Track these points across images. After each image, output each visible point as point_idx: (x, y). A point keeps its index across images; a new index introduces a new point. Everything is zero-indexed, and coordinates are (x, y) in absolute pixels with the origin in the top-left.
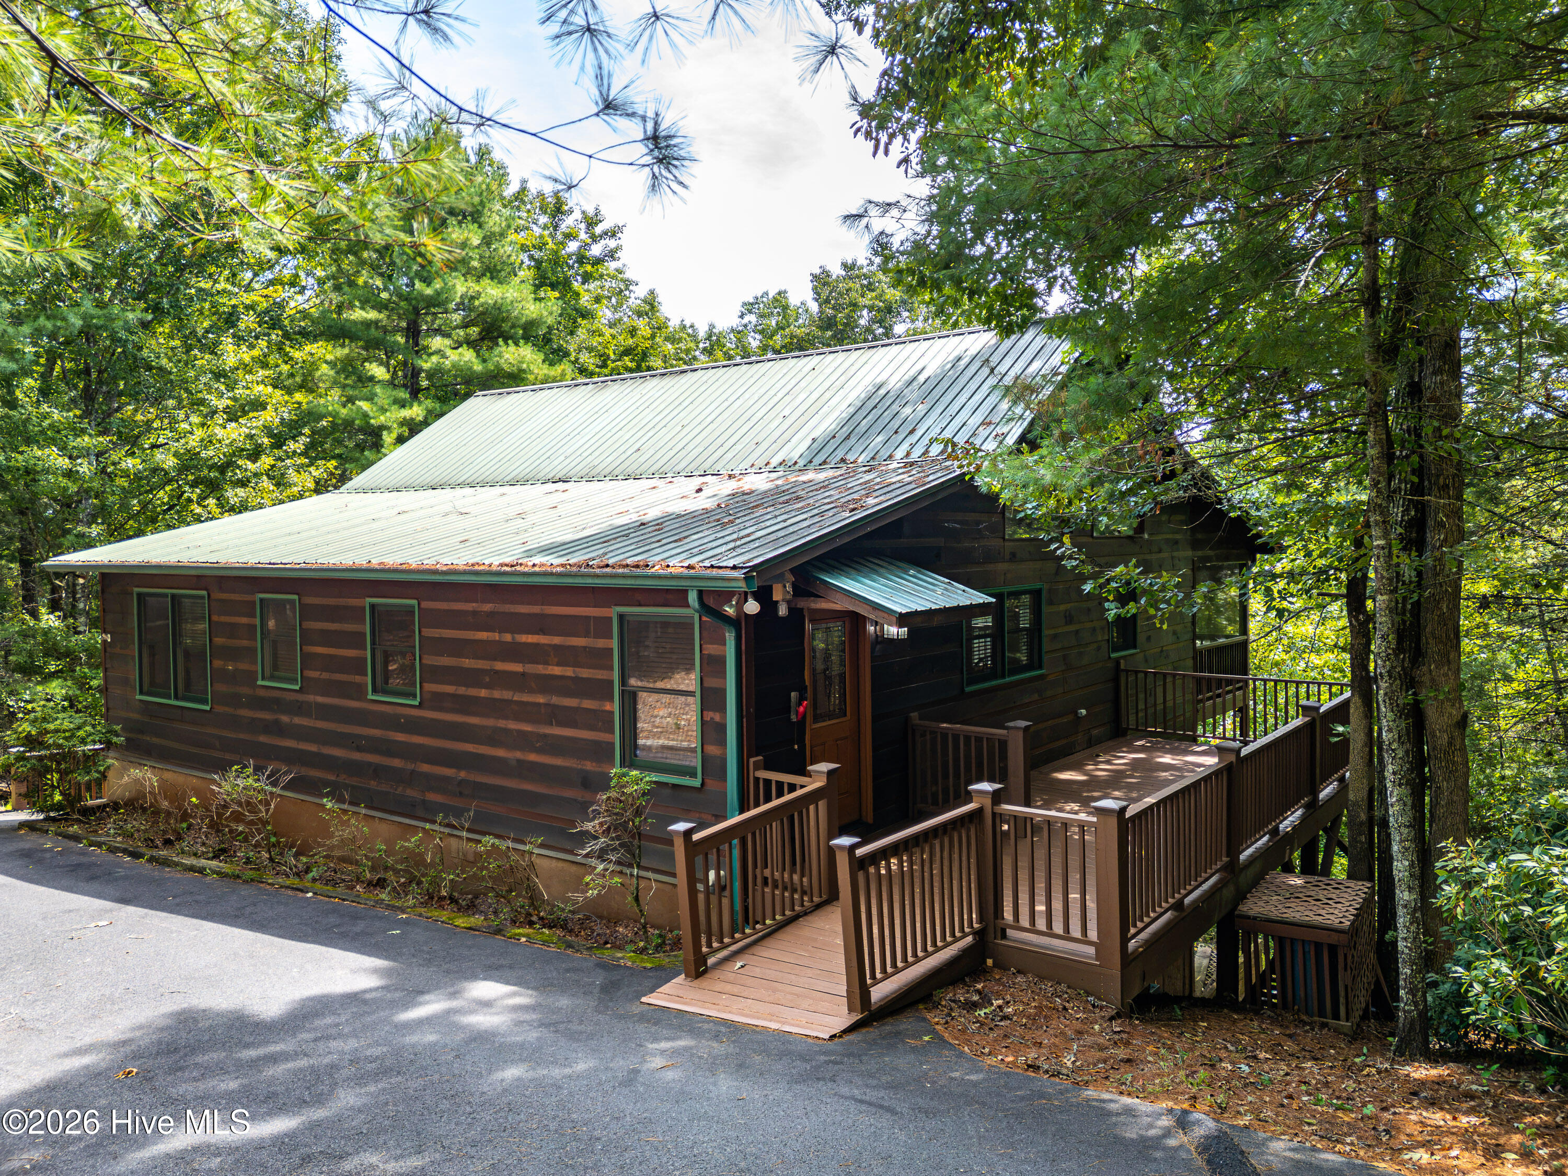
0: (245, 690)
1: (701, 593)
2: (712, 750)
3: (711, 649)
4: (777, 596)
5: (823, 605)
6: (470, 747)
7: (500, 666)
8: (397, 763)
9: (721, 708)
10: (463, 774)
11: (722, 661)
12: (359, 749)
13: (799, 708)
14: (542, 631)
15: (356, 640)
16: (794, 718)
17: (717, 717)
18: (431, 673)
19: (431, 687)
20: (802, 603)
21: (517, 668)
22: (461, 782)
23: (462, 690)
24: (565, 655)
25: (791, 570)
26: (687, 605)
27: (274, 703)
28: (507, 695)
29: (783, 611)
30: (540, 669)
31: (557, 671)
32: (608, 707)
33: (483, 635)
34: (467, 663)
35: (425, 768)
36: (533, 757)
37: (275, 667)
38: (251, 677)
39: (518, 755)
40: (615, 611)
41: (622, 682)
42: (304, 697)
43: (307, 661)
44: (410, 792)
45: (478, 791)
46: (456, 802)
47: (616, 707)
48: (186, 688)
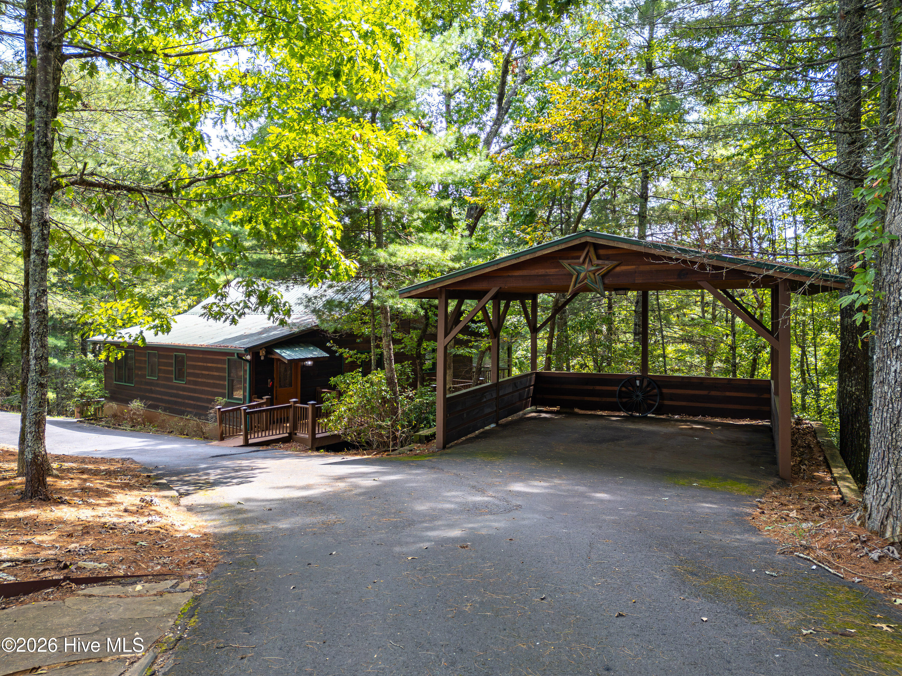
0: (144, 380)
1: (238, 354)
2: (245, 394)
3: (245, 368)
4: (261, 354)
5: (272, 357)
6: (196, 395)
7: (203, 372)
8: (180, 400)
10: (195, 403)
11: (246, 371)
12: (171, 396)
14: (213, 363)
15: (170, 365)
17: (246, 385)
18: (189, 374)
19: (188, 378)
20: (267, 356)
21: (207, 373)
22: (194, 405)
23: (195, 379)
24: (217, 369)
25: (265, 348)
26: (235, 356)
27: (151, 383)
28: (204, 380)
29: (262, 358)
30: (211, 373)
31: (215, 373)
32: (225, 383)
33: (200, 364)
34: (196, 371)
35: (187, 401)
36: (209, 397)
37: (151, 373)
38: (145, 375)
39: (207, 397)
40: (227, 358)
41: (228, 377)
42: (158, 382)
43: (159, 371)
44: (183, 408)
45: (198, 407)
46: (193, 410)
47: (227, 383)
48: (128, 379)
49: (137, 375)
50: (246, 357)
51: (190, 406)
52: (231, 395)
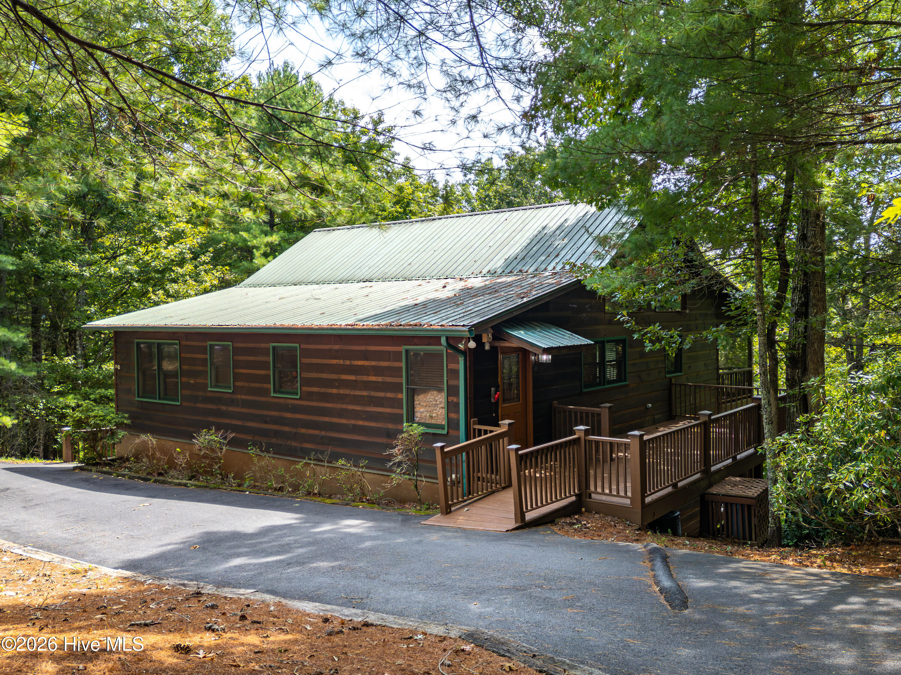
0: (201, 393)
1: (447, 338)
2: (453, 416)
3: (452, 366)
4: (485, 340)
5: (507, 344)
6: (327, 419)
7: (344, 377)
8: (286, 429)
9: (457, 395)
10: (323, 433)
11: (457, 372)
12: (266, 422)
13: (495, 395)
14: (366, 359)
15: (265, 365)
16: (493, 400)
17: (455, 400)
18: (306, 382)
19: (305, 389)
20: (497, 344)
21: (353, 378)
22: (322, 437)
23: (323, 390)
24: (377, 371)
25: (492, 327)
26: (441, 345)
27: (218, 399)
28: (347, 392)
29: (487, 347)
30: (365, 378)
31: (373, 379)
32: (400, 396)
33: (334, 361)
34: (325, 376)
35: (303, 431)
36: (361, 423)
37: (217, 381)
38: (204, 387)
39: (353, 422)
40: (404, 348)
41: (407, 384)
42: (234, 396)
43: (237, 377)
44: (294, 444)
45: (331, 441)
46: (319, 447)
47: (404, 396)
48: (166, 394)
49: (185, 386)
50: (466, 344)
51: (311, 439)
52: (411, 419)
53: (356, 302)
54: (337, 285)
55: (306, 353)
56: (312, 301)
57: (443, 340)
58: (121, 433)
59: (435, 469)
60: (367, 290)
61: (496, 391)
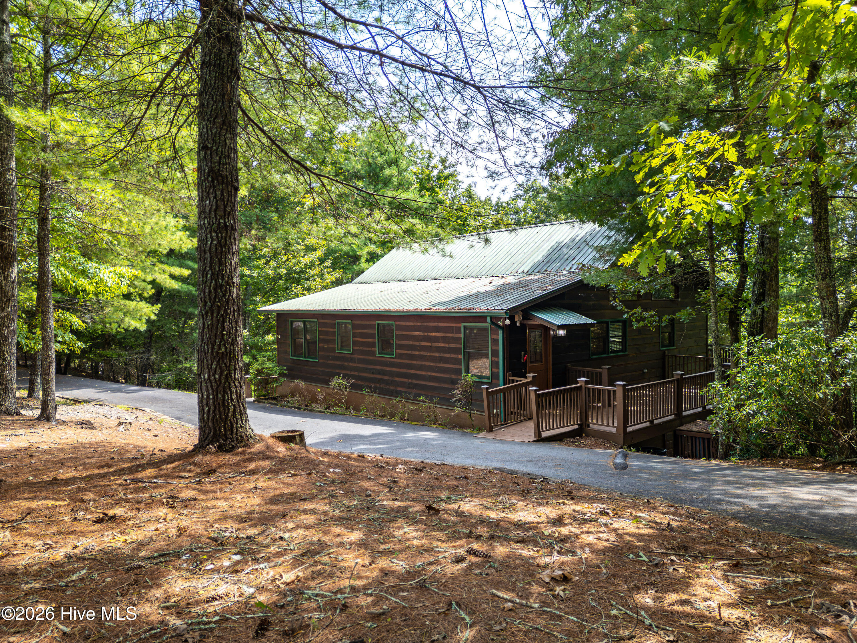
0: (331, 354)
1: (491, 318)
2: (495, 370)
3: (494, 337)
4: (517, 319)
5: (533, 323)
6: (412, 372)
7: (423, 344)
8: (386, 378)
9: (498, 356)
10: (410, 381)
11: (498, 341)
12: (373, 373)
13: (524, 358)
14: (438, 332)
15: (372, 336)
16: (523, 361)
17: (496, 359)
18: (399, 347)
19: (398, 351)
20: (525, 322)
21: (429, 344)
22: (409, 384)
23: (410, 352)
24: (445, 340)
25: (521, 311)
26: (487, 322)
27: (343, 358)
28: (425, 353)
29: (518, 324)
30: (437, 344)
31: (442, 345)
32: (460, 357)
33: (417, 333)
34: (411, 343)
35: (397, 379)
36: (434, 374)
37: (342, 346)
38: (334, 350)
39: (429, 374)
40: (462, 325)
41: (465, 348)
42: (353, 356)
43: (355, 343)
44: (392, 388)
45: (415, 386)
46: (408, 390)
47: (462, 357)
48: (309, 354)
49: (322, 349)
50: (503, 322)
51: (402, 385)
52: (467, 371)
53: (430, 294)
54: (417, 282)
55: (398, 328)
56: (401, 293)
57: (488, 319)
58: (283, 380)
59: (483, 405)
60: (438, 286)
61: (525, 354)
